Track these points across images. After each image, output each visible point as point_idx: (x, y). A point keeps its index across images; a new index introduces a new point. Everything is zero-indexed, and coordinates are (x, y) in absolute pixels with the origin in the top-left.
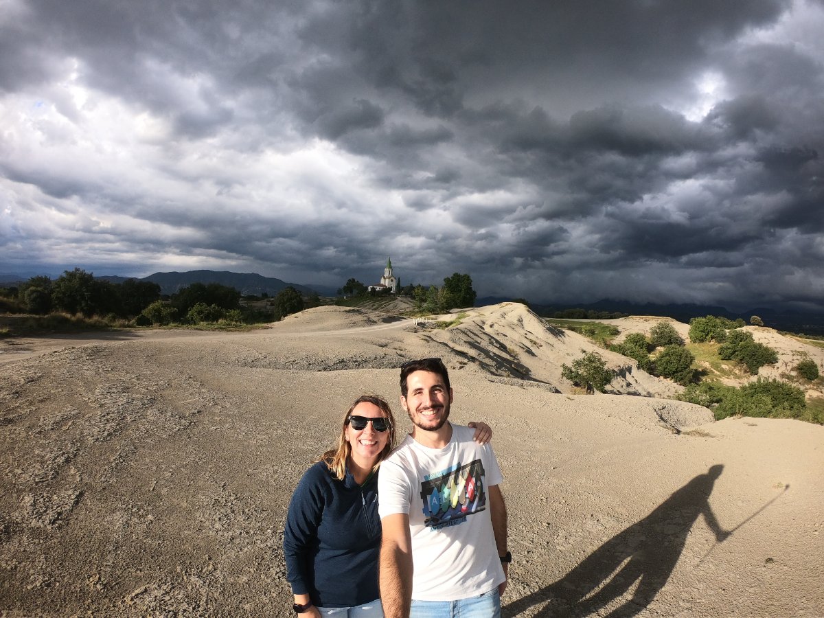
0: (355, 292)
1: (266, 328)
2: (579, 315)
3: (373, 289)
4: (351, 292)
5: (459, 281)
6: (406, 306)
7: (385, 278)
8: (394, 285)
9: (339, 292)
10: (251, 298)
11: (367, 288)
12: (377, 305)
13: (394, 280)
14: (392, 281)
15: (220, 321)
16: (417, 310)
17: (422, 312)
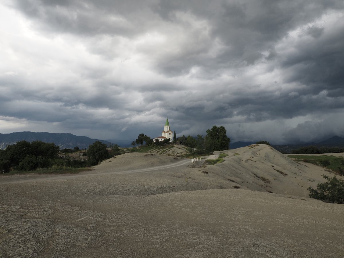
0: (144, 143)
1: (90, 170)
2: (313, 151)
3: (157, 140)
4: (142, 143)
5: (217, 131)
6: (181, 151)
7: (165, 132)
8: (171, 137)
9: (133, 144)
10: (66, 151)
11: (152, 140)
12: (160, 152)
13: (172, 133)
14: (170, 134)
15: (54, 167)
16: (189, 153)
17: (193, 155)
